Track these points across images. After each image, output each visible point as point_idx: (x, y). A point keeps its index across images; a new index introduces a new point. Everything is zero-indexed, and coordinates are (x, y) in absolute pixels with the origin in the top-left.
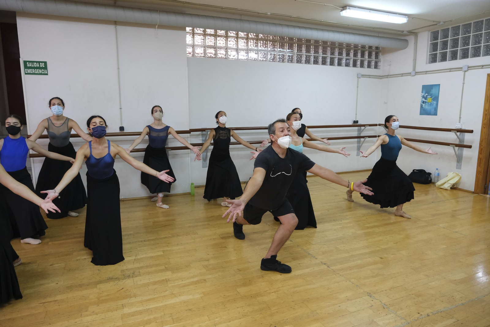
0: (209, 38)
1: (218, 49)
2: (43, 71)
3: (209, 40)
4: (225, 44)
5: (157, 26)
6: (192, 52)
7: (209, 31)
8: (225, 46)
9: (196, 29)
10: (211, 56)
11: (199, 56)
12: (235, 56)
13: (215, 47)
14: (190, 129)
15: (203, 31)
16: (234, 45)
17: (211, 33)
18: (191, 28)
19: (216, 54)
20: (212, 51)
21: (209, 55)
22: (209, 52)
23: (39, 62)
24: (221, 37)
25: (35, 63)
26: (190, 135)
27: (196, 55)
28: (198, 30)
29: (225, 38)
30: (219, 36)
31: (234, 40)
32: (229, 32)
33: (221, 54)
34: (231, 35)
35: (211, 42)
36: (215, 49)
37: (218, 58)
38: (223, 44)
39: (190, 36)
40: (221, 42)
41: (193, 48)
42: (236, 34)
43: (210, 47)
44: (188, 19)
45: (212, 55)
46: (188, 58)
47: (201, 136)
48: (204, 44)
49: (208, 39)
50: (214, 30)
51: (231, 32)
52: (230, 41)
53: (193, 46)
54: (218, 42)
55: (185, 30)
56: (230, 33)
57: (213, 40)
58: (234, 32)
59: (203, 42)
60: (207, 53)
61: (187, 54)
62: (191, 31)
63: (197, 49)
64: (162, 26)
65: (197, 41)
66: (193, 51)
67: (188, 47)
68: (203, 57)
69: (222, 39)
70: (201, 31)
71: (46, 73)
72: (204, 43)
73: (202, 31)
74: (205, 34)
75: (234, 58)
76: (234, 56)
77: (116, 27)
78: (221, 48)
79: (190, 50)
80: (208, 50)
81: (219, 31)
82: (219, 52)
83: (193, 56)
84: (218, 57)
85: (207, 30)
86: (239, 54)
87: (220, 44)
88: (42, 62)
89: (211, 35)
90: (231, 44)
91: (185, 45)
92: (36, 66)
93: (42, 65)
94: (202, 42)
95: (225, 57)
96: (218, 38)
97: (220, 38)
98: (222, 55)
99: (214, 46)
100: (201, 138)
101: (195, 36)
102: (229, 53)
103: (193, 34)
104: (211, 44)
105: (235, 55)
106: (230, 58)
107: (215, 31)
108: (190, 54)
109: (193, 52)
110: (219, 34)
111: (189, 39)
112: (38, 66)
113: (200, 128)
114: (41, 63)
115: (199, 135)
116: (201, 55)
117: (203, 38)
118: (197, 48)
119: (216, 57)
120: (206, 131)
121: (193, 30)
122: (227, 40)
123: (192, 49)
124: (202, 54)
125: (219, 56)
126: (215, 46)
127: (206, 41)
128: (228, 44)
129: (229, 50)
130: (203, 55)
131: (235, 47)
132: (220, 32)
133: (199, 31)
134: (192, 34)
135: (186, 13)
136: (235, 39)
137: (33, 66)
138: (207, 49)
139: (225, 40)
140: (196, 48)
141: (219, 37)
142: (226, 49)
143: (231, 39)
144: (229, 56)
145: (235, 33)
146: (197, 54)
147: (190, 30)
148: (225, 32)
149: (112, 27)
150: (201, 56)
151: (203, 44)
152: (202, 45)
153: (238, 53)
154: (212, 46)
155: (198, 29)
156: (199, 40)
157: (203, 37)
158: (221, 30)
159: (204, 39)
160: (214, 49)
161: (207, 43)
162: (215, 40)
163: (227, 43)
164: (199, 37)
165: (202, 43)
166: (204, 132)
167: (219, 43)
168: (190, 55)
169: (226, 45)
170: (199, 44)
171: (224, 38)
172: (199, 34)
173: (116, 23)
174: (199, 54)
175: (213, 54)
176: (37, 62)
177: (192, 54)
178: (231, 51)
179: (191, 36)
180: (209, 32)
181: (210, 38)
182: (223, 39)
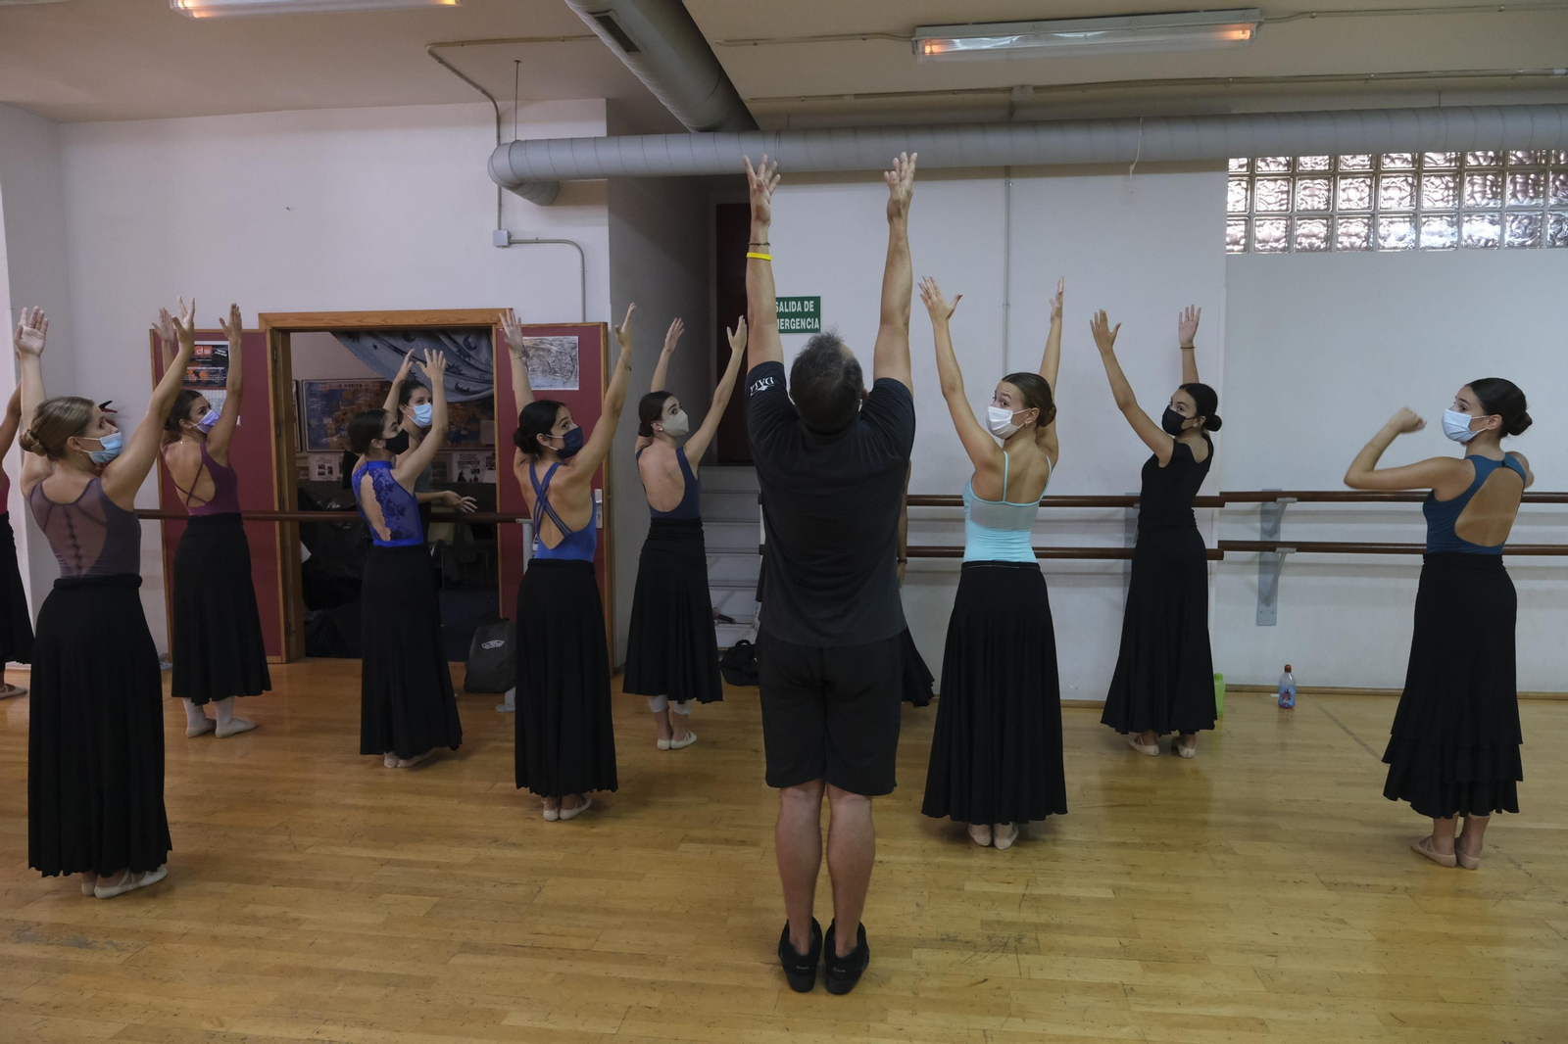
0: (1307, 185)
1: (1341, 218)
2: (810, 323)
3: (1307, 192)
4: (1367, 200)
5: (1132, 167)
6: (1242, 238)
7: (1307, 162)
8: (1369, 208)
9: (1262, 161)
10: (1311, 245)
11: (1268, 247)
12: (1407, 240)
13: (1330, 215)
14: (1221, 493)
15: (1288, 164)
16: (1402, 199)
17: (1318, 168)
18: (1244, 161)
19: (1330, 238)
20: (1318, 228)
21: (1306, 242)
22: (1305, 231)
23: (802, 299)
24: (1353, 178)
25: (794, 303)
26: (1221, 513)
27: (1257, 245)
28: (1268, 165)
29: (1368, 181)
30: (1346, 175)
31: (1404, 183)
32: (1387, 157)
33: (1349, 235)
34: (1392, 165)
35: (1316, 199)
36: (1327, 219)
37: (1338, 249)
38: (1361, 199)
39: (1240, 184)
40: (1353, 194)
41: (1246, 225)
42: (1414, 161)
43: (1311, 215)
44: (1238, 133)
45: (1317, 243)
46: (1230, 259)
47: (1258, 517)
48: (1290, 206)
49: (1305, 188)
50: (1327, 157)
51: (1394, 155)
52: (1386, 189)
53: (1249, 218)
54: (1342, 195)
55: (1225, 166)
56: (1388, 160)
57: (1323, 192)
58: (1408, 156)
59: (1286, 201)
60: (1299, 236)
61: (1228, 244)
62: (1245, 169)
63: (1262, 226)
64: (1151, 165)
65: (1264, 198)
66: (1249, 234)
67: (1232, 223)
68: (1284, 249)
69: (1357, 185)
70: (1280, 163)
71: (817, 326)
72: (1288, 203)
73: (1285, 165)
74: (1293, 175)
75: (1401, 244)
76: (1401, 239)
77: (1007, 185)
78: (1348, 215)
79: (1236, 230)
80: (1300, 225)
81: (1348, 157)
82: (1344, 230)
83: (1244, 250)
84: (1339, 246)
85: (1302, 159)
86: (1424, 229)
87: (1349, 200)
88: (809, 299)
89: (1313, 175)
90: (1391, 199)
91: (1223, 217)
92: (793, 310)
93: (809, 306)
94: (1283, 202)
95: (1365, 244)
96: (1343, 182)
97: (1350, 180)
98: (1354, 239)
99: (1324, 210)
100: (1258, 525)
101: (1258, 184)
102: (1382, 231)
103: (1252, 178)
104: (1313, 206)
105: (1405, 236)
106: (1384, 248)
107: (1330, 159)
108: (1236, 242)
109: (1245, 237)
110: (1345, 168)
111: (1235, 196)
112: (799, 309)
113: (1259, 489)
114: (806, 302)
115: (1250, 513)
116: (1275, 245)
117: (1286, 189)
118: (1262, 222)
119: (1330, 248)
120: (1279, 499)
121: (1251, 166)
122: (1374, 189)
123: (1243, 228)
124: (1277, 240)
125: (1341, 243)
126: (1328, 209)
127: (1298, 198)
128: (1381, 200)
129: (1381, 220)
130: (1282, 244)
131: (1406, 205)
132: (1351, 162)
133: (1275, 165)
134: (1246, 178)
135: (1233, 112)
136: (1410, 180)
137: (787, 310)
138: (1299, 222)
139: (1370, 187)
140: (1258, 223)
141: (1346, 178)
142: (1372, 216)
143: (1393, 179)
144: (1381, 242)
145: (1410, 159)
146: (1260, 242)
147: (1241, 166)
148: (1371, 159)
149: (995, 187)
150: (1276, 249)
151: (1284, 208)
152: (1281, 210)
153: (1417, 228)
154: (1319, 210)
155: (1269, 159)
156: (1269, 195)
157: (1283, 183)
158: (1354, 154)
159: (1288, 192)
160: (1325, 221)
161: (1300, 202)
162: (1329, 190)
163: (1374, 196)
164: (1271, 185)
165: (1281, 205)
166: (1271, 505)
167: (1345, 198)
168: (1236, 248)
169: (1369, 203)
170: (1270, 208)
171: (1364, 181)
172: (1273, 177)
173: (1007, 171)
174: (1268, 242)
175: (1318, 238)
176: (796, 299)
177: (1244, 245)
178: (1391, 222)
179: (1244, 184)
180: (1309, 165)
181: (1311, 185)
182: (1363, 185)
